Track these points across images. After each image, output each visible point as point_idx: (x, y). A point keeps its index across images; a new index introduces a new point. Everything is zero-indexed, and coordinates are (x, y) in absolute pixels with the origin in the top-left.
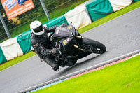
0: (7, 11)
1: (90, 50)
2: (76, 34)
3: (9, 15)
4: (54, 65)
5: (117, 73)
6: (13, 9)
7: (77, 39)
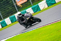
0: (17, 2)
1: (36, 21)
2: (31, 16)
3: (18, 4)
4: (26, 26)
5: (55, 26)
6: (19, 2)
7: (32, 17)
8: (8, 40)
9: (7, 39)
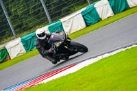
2: (66, 38)
8: (103, 62)
9: (100, 58)
